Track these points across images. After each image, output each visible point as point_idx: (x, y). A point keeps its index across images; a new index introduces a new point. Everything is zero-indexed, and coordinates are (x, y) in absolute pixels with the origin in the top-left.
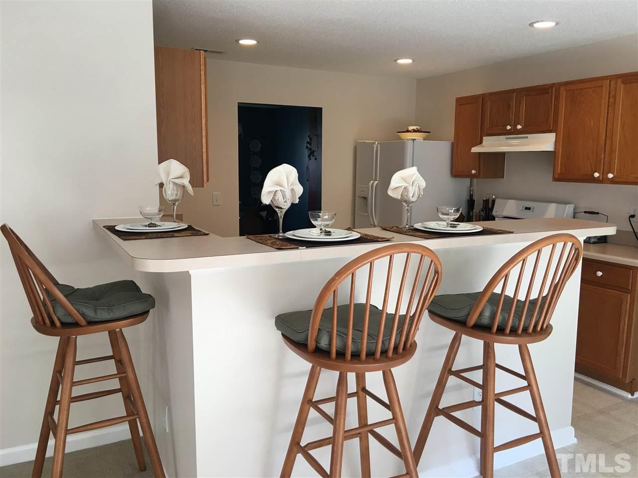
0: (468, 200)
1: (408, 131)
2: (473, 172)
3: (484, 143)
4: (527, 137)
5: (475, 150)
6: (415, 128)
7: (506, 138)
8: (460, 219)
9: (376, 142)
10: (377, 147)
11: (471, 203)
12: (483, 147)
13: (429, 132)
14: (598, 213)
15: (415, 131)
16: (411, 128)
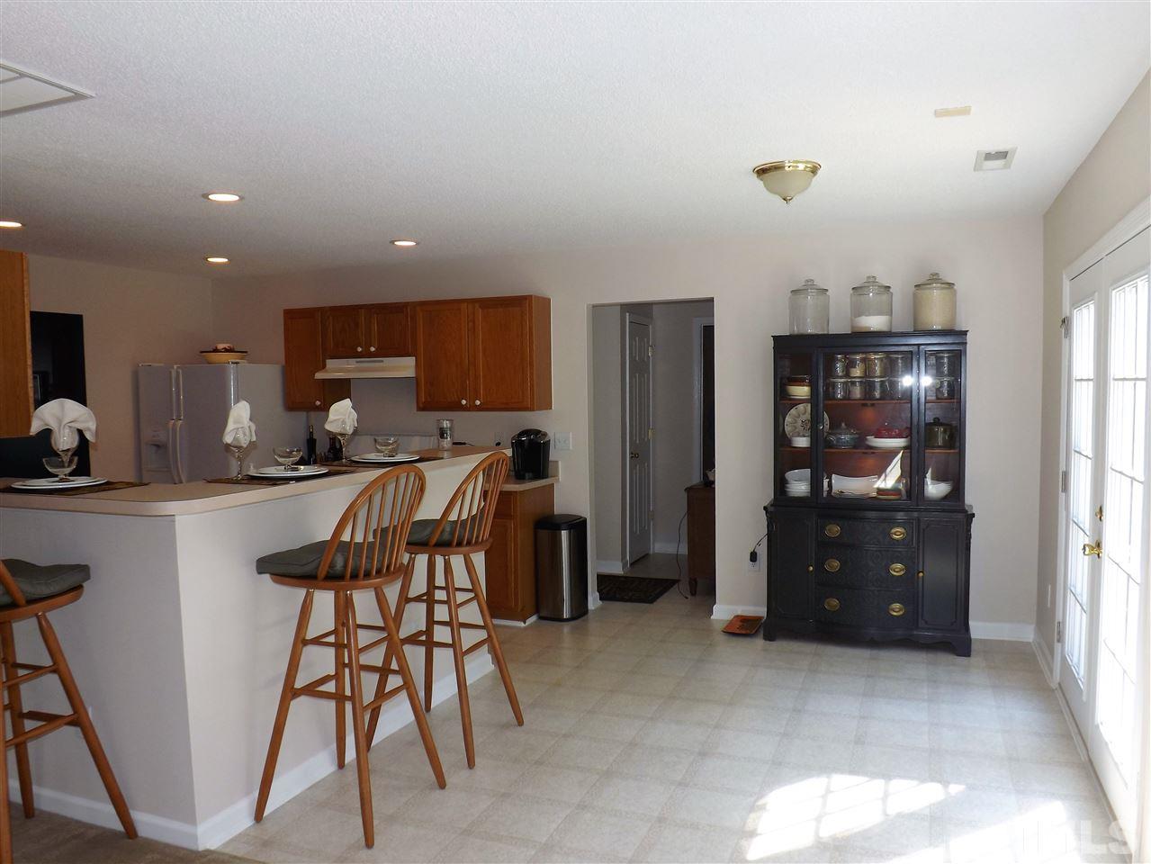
0: (308, 440)
1: (216, 350)
2: (318, 403)
3: (327, 366)
4: (382, 361)
5: (319, 376)
6: (226, 346)
7: (357, 362)
8: (302, 462)
9: (175, 367)
10: (178, 373)
11: (311, 443)
12: (327, 371)
13: (246, 352)
14: (464, 444)
15: (226, 350)
16: (221, 346)
